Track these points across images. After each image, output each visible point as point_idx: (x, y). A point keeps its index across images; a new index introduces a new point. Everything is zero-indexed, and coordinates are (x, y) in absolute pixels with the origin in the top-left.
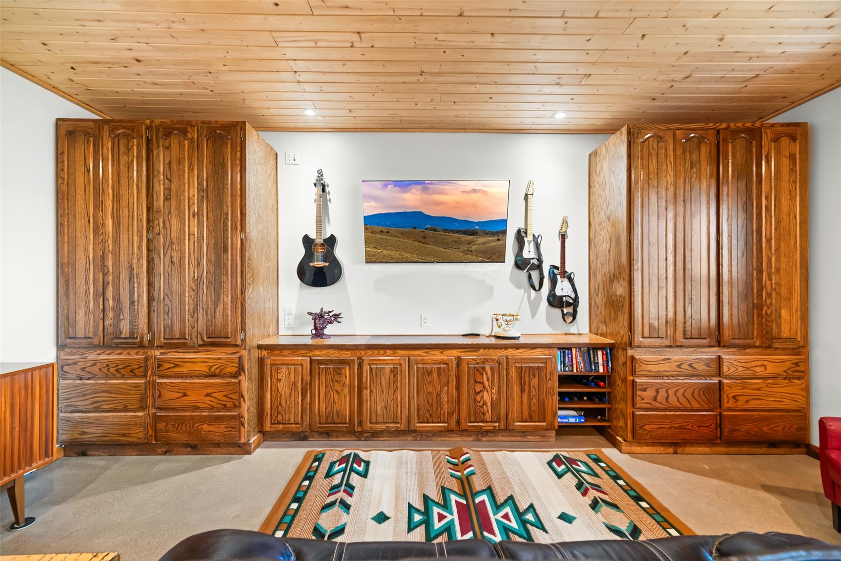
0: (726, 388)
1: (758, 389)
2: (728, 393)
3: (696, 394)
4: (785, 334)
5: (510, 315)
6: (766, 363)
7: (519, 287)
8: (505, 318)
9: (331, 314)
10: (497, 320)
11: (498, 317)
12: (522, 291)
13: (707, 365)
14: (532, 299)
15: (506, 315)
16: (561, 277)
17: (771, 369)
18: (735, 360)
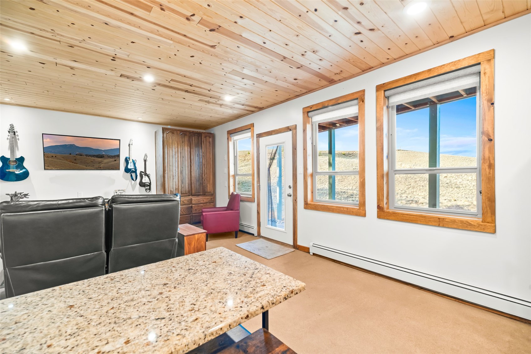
0: (193, 207)
1: (202, 207)
2: (194, 209)
3: (185, 210)
4: (209, 191)
5: (122, 190)
6: (204, 199)
7: (127, 179)
8: (120, 191)
9: (22, 194)
10: (116, 192)
11: (117, 191)
12: (128, 181)
13: (188, 201)
14: (133, 184)
15: (120, 190)
16: (145, 176)
17: (205, 201)
18: (196, 199)
